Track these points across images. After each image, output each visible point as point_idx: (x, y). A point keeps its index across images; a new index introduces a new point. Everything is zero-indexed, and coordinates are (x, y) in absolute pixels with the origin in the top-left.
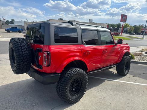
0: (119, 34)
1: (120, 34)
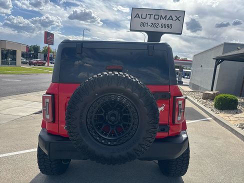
0: (45, 64)
1: (47, 63)
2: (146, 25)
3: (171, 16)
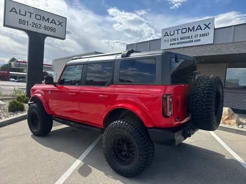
2: (26, 23)
3: (53, 20)
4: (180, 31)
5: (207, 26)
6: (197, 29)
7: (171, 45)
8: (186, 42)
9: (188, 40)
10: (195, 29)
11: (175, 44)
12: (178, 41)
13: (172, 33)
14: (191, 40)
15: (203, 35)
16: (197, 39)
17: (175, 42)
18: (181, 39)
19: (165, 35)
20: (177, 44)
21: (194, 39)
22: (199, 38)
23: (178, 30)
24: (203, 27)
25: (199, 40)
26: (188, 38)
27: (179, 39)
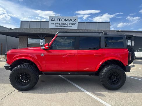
4: (61, 20)
5: (75, 20)
6: (70, 21)
7: (55, 26)
8: (64, 26)
9: (65, 25)
10: (69, 20)
11: (58, 26)
12: (60, 25)
13: (56, 20)
14: (67, 25)
15: (73, 24)
16: (70, 25)
17: (58, 25)
18: (62, 24)
19: (51, 20)
20: (59, 26)
21: (68, 25)
22: (71, 25)
23: (60, 19)
24: (73, 20)
25: (71, 26)
26: (65, 24)
27: (60, 24)
